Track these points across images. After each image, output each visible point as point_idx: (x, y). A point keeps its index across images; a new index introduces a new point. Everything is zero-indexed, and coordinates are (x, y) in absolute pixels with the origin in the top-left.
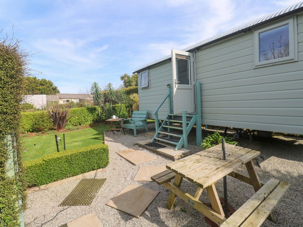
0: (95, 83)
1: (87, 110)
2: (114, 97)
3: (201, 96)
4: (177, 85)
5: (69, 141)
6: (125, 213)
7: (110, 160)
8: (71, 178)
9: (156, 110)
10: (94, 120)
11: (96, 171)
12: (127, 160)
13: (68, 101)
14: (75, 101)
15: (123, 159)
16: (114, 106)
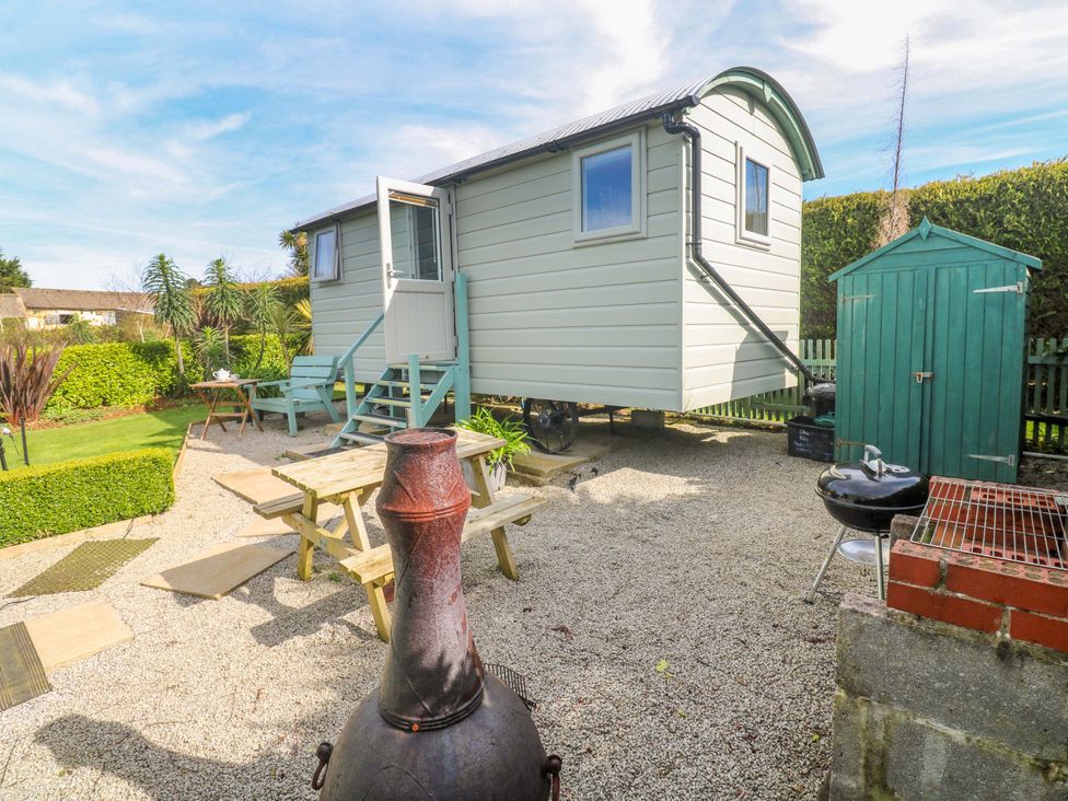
0: (162, 258)
1: (133, 352)
2: (235, 306)
3: (469, 314)
4: (395, 282)
5: (57, 455)
6: (185, 594)
7: (178, 492)
8: (49, 539)
9: (348, 352)
10: (161, 388)
11: (129, 521)
12: (238, 495)
13: (65, 319)
14: (97, 320)
15: (228, 495)
16: (240, 340)
